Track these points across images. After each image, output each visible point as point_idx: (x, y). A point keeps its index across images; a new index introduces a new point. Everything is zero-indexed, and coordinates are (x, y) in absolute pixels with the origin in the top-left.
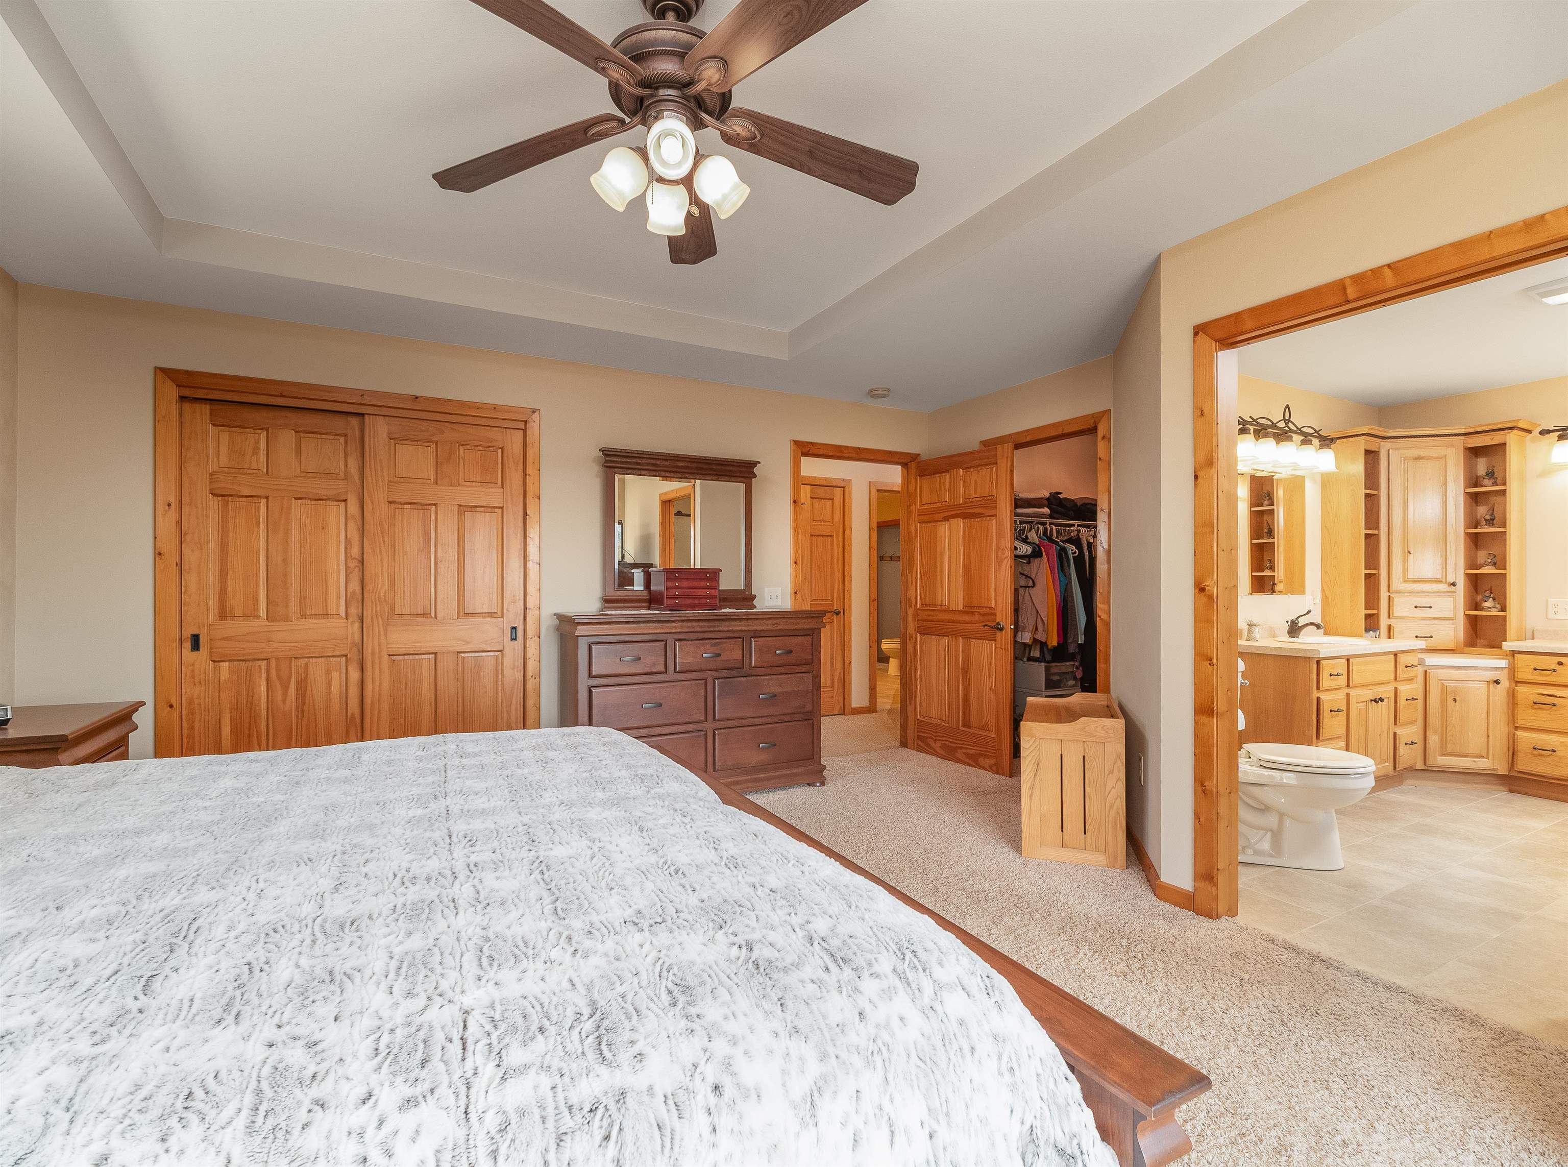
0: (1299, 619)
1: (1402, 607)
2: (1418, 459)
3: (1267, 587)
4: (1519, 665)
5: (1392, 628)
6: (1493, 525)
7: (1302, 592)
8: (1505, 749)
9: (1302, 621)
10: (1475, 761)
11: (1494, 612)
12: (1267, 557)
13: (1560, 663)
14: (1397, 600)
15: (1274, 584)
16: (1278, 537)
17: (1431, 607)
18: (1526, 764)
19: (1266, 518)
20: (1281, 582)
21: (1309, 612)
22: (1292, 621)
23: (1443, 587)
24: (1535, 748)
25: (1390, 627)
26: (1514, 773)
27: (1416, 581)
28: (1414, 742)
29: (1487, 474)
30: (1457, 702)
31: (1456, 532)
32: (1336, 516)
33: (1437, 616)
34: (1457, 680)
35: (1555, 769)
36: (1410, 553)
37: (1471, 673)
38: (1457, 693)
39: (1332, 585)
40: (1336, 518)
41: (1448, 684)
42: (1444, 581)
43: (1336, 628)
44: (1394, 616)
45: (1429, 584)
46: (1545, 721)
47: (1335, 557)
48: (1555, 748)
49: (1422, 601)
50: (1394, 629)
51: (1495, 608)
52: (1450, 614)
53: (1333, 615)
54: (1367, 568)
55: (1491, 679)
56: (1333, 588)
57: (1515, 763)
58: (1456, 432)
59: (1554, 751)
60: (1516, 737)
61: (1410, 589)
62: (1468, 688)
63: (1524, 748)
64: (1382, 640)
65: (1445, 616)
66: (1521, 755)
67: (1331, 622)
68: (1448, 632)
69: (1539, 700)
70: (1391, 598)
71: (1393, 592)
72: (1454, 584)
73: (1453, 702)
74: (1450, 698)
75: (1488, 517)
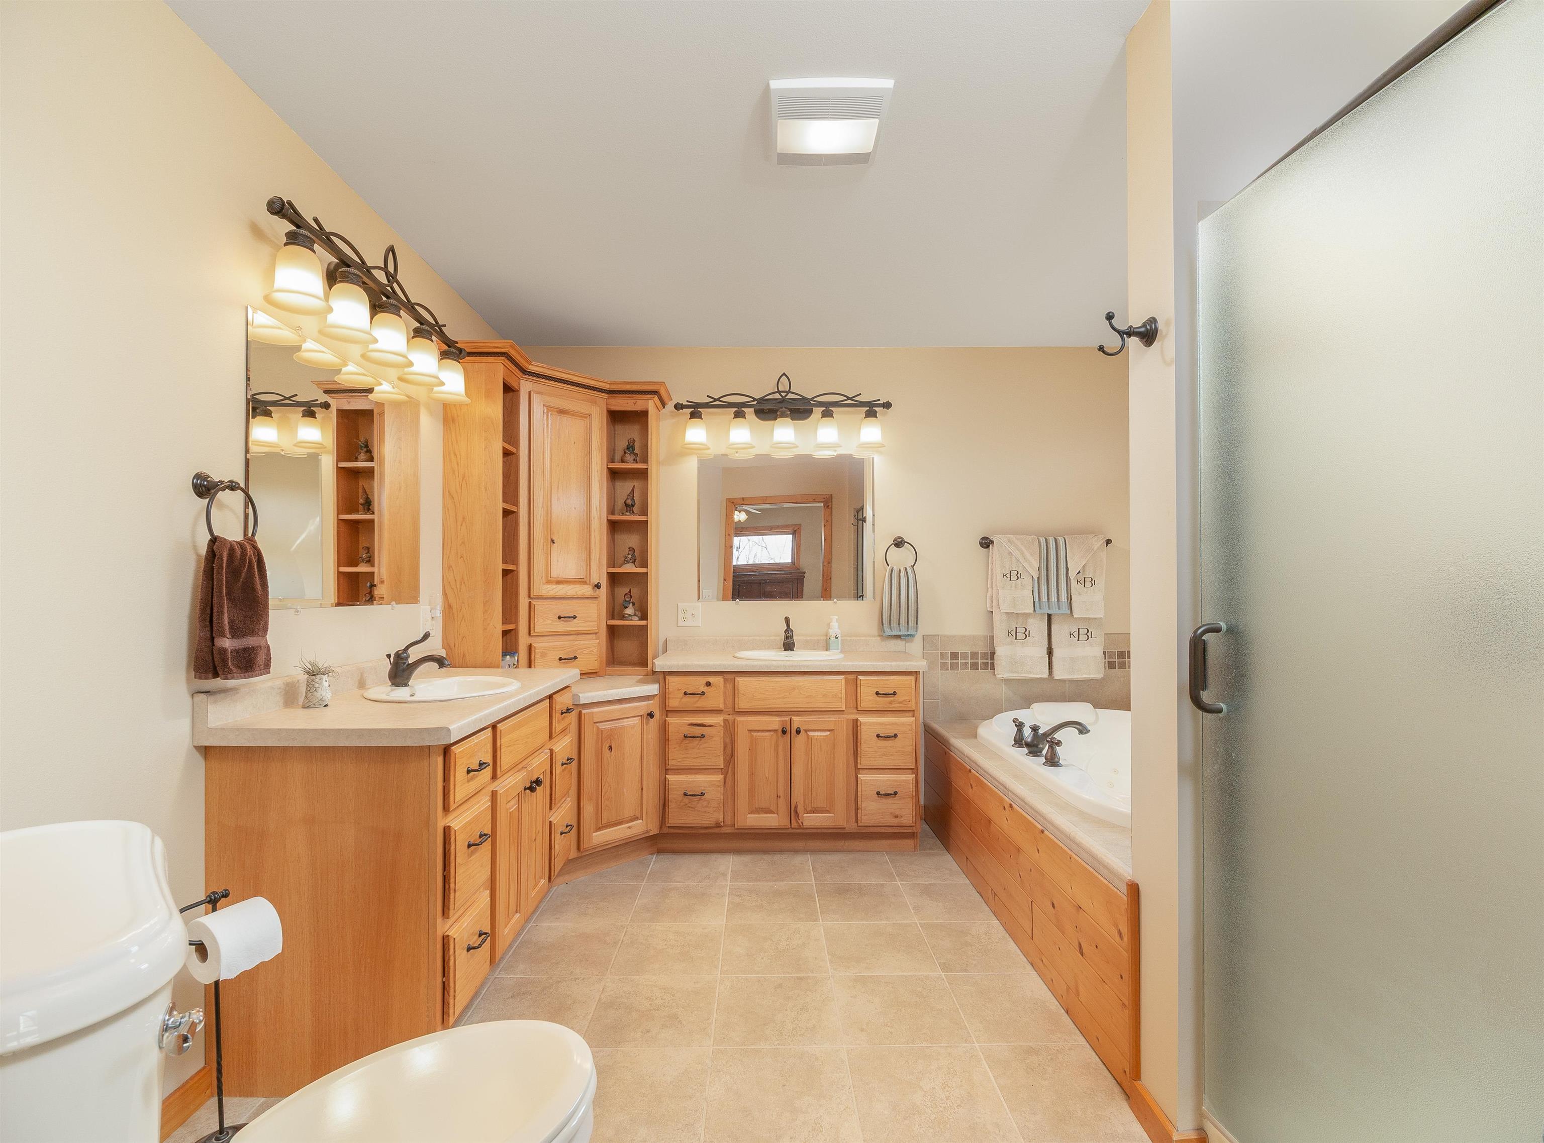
0: (410, 651)
1: (545, 621)
2: (563, 412)
3: (364, 590)
4: (671, 690)
5: (532, 650)
6: (633, 512)
7: (414, 598)
8: (656, 801)
9: (414, 655)
10: (629, 827)
11: (636, 622)
12: (363, 542)
13: (708, 684)
14: (539, 606)
15: (373, 586)
16: (380, 511)
17: (575, 617)
18: (676, 818)
19: (362, 483)
20: (382, 582)
21: (426, 636)
22: (398, 655)
23: (587, 590)
24: (685, 794)
25: (530, 647)
26: (665, 830)
27: (559, 582)
28: (570, 826)
29: (628, 448)
30: (613, 750)
31: (600, 518)
32: (464, 477)
33: (580, 629)
34: (612, 720)
35: (703, 817)
36: (553, 541)
37: (626, 708)
38: (612, 738)
39: (458, 587)
40: (464, 481)
41: (602, 726)
42: (588, 582)
43: (464, 655)
44: (534, 632)
45: (572, 586)
46: (694, 758)
47: (462, 543)
48: (704, 790)
49: (566, 608)
50: (536, 651)
51: (636, 616)
52: (591, 626)
53: (460, 635)
54: (505, 561)
55: (644, 712)
56: (460, 591)
57: (667, 816)
58: (600, 385)
59: (702, 794)
60: (667, 783)
61: (552, 593)
62: (623, 728)
63: (674, 795)
64: (523, 671)
65: (587, 629)
66: (672, 805)
67: (457, 646)
68: (591, 649)
69: (689, 732)
70: (532, 606)
71: (535, 597)
72: (598, 586)
73: (608, 751)
74: (605, 746)
75: (629, 502)
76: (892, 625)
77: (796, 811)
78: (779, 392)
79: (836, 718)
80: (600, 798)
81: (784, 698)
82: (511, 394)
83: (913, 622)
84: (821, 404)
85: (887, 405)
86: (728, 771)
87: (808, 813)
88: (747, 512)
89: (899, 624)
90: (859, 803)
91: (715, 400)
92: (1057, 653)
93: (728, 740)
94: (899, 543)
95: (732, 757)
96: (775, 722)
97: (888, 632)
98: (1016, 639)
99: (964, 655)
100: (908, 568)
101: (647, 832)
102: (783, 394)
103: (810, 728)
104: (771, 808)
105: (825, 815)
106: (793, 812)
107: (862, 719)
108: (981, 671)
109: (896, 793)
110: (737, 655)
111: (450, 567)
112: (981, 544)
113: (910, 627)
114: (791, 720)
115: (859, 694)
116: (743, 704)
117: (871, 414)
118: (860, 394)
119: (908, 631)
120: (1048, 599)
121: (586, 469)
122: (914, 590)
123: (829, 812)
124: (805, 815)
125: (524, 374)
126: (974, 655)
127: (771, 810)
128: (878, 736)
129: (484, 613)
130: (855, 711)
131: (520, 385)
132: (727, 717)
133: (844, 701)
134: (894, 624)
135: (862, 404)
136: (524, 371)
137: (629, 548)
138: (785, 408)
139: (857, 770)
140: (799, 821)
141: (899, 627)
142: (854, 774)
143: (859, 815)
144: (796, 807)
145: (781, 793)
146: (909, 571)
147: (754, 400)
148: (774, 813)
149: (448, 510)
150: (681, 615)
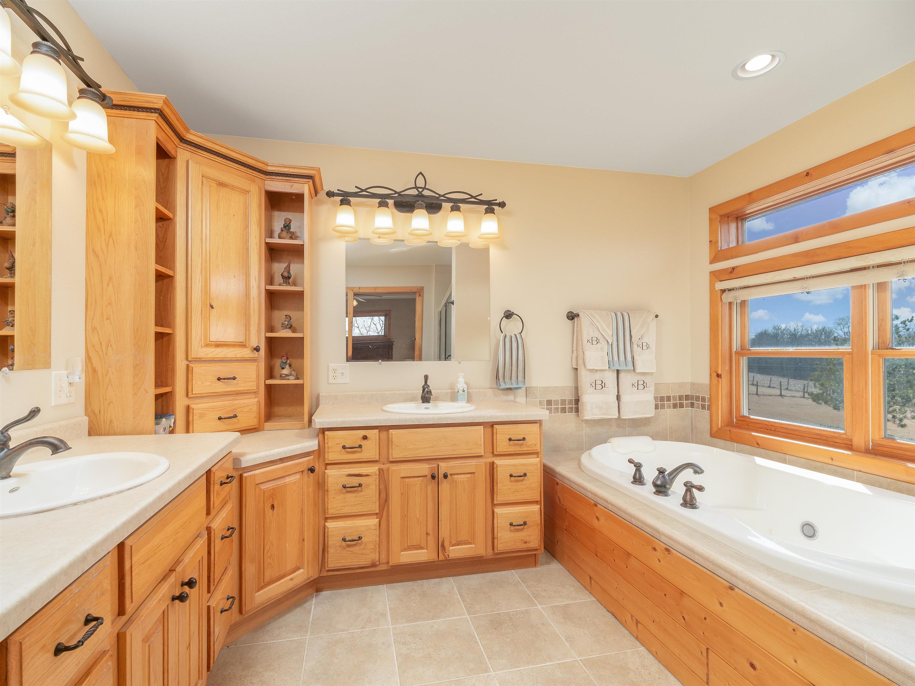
1: (203, 383)
2: (221, 184)
4: (330, 444)
5: (191, 410)
6: (289, 283)
7: (47, 365)
10: (292, 579)
11: (292, 381)
13: (365, 438)
14: (197, 368)
17: (234, 378)
18: (335, 562)
23: (246, 353)
24: (344, 541)
25: (188, 409)
26: (324, 574)
27: (218, 345)
28: (231, 598)
29: (285, 227)
30: (275, 507)
31: (259, 287)
32: (111, 235)
33: (240, 389)
34: (274, 480)
35: (361, 558)
36: (212, 307)
37: (288, 466)
38: (274, 496)
39: (104, 350)
40: (111, 240)
41: (263, 487)
42: (247, 345)
43: (111, 421)
44: (192, 393)
45: (231, 349)
46: (352, 506)
47: (109, 304)
48: (361, 534)
49: (224, 370)
50: (194, 412)
51: (293, 375)
52: (251, 386)
53: (106, 400)
54: (158, 323)
55: (305, 467)
56: (106, 354)
57: (326, 561)
58: (259, 166)
59: (360, 538)
60: (326, 530)
61: (210, 356)
62: (285, 485)
63: (334, 541)
64: (180, 437)
65: (247, 388)
66: (331, 551)
67: (102, 413)
68: (251, 407)
69: (347, 483)
70: (190, 369)
71: (193, 359)
72: (257, 349)
73: (271, 511)
74: (268, 504)
75: (286, 274)
76: (505, 380)
77: (443, 546)
78: (416, 188)
79: (477, 462)
80: (263, 558)
81: (432, 447)
82: (166, 161)
83: (521, 377)
84: (449, 200)
85: (502, 205)
86: (382, 515)
87: (453, 546)
88: (357, 301)
89: (511, 379)
90: (496, 533)
91: (362, 190)
92: (624, 398)
93: (382, 487)
94: (508, 315)
95: (386, 502)
96: (424, 469)
97: (503, 386)
98: (595, 389)
99: (556, 402)
100: (517, 335)
101: (308, 578)
102: (420, 190)
103: (455, 472)
104: (422, 545)
105: (467, 546)
106: (441, 546)
107: (498, 462)
108: (568, 414)
109: (525, 523)
110: (385, 408)
111: (94, 329)
112: (568, 317)
113: (519, 381)
114: (438, 466)
115: (495, 441)
116: (396, 454)
117: (490, 211)
118: (482, 194)
119: (518, 385)
120: (618, 358)
121: (245, 241)
122: (522, 352)
123: (470, 543)
124: (451, 548)
125: (181, 141)
126: (563, 402)
127: (421, 546)
128: (511, 476)
129: (134, 377)
130: (491, 455)
131: (177, 152)
132: (382, 466)
133: (483, 447)
134: (507, 380)
135: (482, 202)
136: (182, 139)
137: (286, 315)
138: (422, 201)
139: (493, 505)
140: (446, 554)
141: (511, 381)
142: (491, 510)
143: (496, 544)
144: (443, 542)
145: (430, 531)
146: (518, 336)
147: (396, 192)
148: (424, 549)
149: (92, 269)
150: (331, 374)
